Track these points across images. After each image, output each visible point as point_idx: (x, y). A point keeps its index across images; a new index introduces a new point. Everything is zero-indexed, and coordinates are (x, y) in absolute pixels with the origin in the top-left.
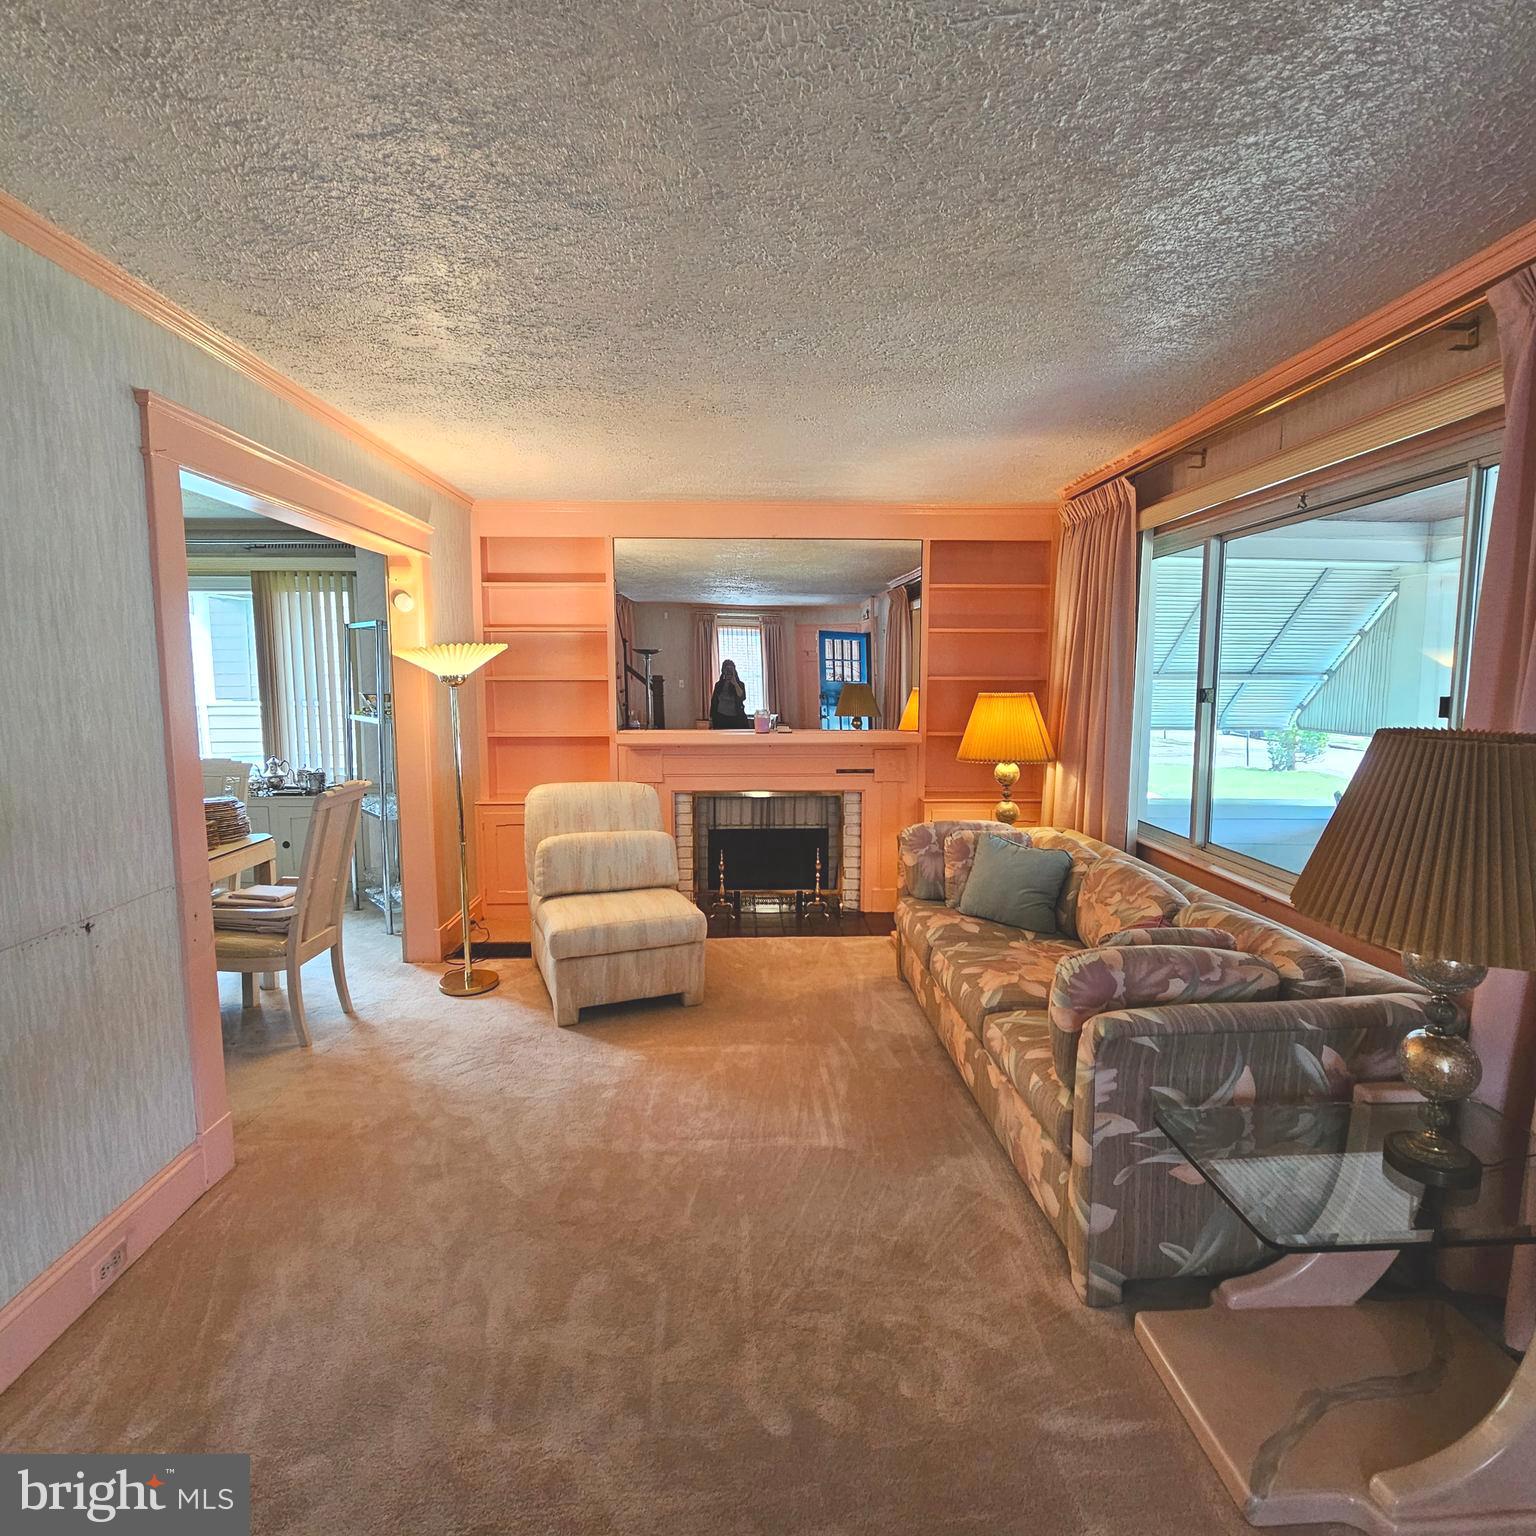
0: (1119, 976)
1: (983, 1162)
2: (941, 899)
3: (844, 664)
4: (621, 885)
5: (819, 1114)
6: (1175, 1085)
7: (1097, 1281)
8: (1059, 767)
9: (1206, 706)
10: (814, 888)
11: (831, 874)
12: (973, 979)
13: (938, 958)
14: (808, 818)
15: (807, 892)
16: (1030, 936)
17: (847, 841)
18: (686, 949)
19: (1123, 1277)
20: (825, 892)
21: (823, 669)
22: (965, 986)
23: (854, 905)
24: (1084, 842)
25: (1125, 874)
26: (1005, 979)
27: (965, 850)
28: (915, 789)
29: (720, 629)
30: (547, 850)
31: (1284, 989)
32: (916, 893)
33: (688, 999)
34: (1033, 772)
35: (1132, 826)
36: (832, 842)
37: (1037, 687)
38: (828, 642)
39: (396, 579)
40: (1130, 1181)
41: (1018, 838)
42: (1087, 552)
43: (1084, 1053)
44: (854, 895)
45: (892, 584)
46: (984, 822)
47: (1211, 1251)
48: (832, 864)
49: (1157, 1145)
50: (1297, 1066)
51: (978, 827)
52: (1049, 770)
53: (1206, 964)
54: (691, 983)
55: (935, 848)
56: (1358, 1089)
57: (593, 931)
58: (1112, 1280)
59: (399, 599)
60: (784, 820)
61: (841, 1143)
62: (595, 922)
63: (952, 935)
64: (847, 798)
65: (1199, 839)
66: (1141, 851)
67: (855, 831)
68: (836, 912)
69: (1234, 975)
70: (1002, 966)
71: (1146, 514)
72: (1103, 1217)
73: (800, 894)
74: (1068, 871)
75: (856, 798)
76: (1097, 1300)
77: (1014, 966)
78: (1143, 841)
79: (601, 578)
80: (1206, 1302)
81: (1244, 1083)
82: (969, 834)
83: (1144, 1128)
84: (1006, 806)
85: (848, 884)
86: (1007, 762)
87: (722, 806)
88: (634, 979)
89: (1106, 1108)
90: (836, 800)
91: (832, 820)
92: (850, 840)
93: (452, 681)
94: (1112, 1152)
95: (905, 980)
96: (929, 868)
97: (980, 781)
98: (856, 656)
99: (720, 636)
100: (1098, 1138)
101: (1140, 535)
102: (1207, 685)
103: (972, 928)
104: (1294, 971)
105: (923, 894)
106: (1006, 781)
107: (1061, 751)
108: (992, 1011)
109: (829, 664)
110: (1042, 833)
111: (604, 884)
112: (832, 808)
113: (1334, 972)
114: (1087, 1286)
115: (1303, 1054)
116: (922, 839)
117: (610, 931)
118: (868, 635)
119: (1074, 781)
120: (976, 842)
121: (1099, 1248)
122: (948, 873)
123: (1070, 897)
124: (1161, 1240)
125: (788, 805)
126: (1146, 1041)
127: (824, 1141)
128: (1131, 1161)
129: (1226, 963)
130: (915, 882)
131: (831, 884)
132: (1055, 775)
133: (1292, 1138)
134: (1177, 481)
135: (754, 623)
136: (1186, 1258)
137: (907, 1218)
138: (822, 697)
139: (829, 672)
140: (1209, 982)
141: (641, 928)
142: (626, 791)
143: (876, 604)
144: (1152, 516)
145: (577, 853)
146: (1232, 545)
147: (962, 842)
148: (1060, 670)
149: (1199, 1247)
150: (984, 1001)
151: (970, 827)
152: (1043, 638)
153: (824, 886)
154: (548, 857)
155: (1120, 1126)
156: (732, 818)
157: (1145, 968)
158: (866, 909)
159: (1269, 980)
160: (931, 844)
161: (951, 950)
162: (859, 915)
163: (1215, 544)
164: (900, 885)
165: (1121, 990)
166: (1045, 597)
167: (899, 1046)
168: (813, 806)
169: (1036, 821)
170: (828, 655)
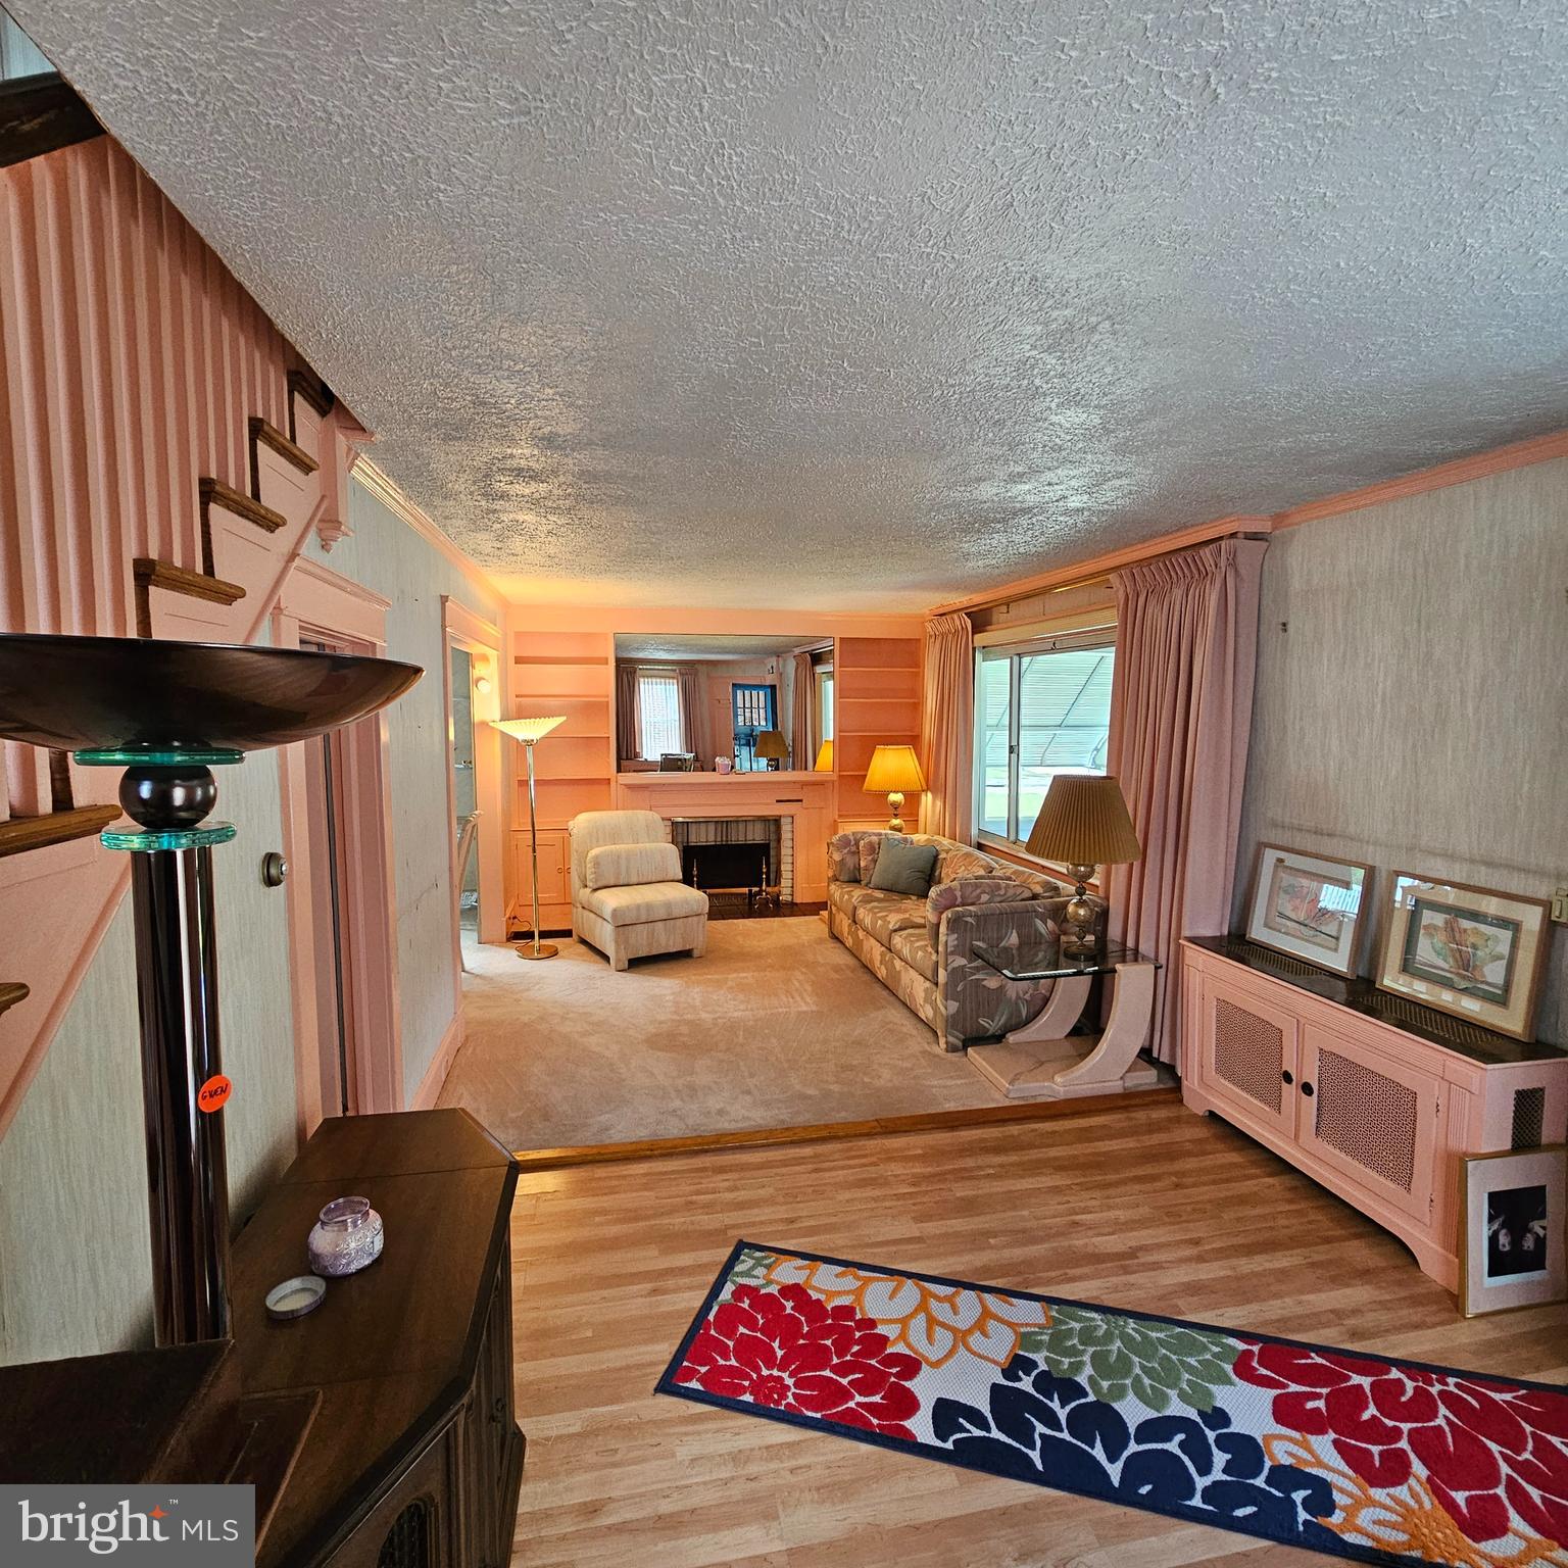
0: (958, 894)
1: (893, 1011)
2: (858, 881)
3: (753, 713)
4: (645, 880)
5: (798, 999)
6: (983, 940)
7: (951, 1039)
8: (929, 795)
9: (1014, 756)
10: (761, 886)
11: (772, 876)
12: (883, 918)
13: (861, 913)
14: (756, 835)
15: (755, 889)
16: (914, 898)
17: (783, 851)
18: (695, 918)
19: (962, 1037)
20: (769, 889)
21: (736, 716)
22: (880, 922)
23: (789, 898)
24: (946, 842)
25: (968, 855)
26: (902, 916)
27: (873, 849)
28: (832, 813)
29: (642, 680)
30: (596, 857)
31: (1035, 897)
32: (841, 878)
33: (696, 953)
34: (912, 798)
35: (974, 831)
36: (772, 853)
37: (913, 740)
38: (739, 693)
39: (479, 670)
40: (964, 989)
41: (905, 840)
42: (944, 652)
43: (943, 929)
44: (789, 891)
45: (797, 651)
46: (883, 832)
47: (1002, 1021)
48: (773, 868)
49: (977, 969)
50: (1036, 930)
51: (880, 834)
52: (923, 797)
53: (998, 887)
54: (698, 944)
55: (854, 849)
56: (1062, 937)
57: (638, 907)
58: (957, 1038)
59: (480, 684)
60: (738, 837)
61: (814, 1008)
62: (639, 902)
63: (867, 900)
64: (782, 820)
65: (1012, 838)
66: (980, 847)
67: (790, 844)
68: (776, 901)
69: (1011, 892)
70: (899, 911)
71: (977, 636)
72: (953, 1006)
73: (750, 891)
74: (936, 858)
75: (790, 819)
76: (951, 1048)
77: (906, 911)
78: (983, 842)
79: (605, 661)
80: (1000, 1042)
81: (1013, 939)
82: (875, 839)
83: (970, 962)
84: (896, 822)
85: (785, 882)
86: (896, 792)
87: (693, 828)
88: (663, 939)
89: (952, 953)
90: (777, 821)
91: (773, 837)
92: (785, 851)
93: (529, 743)
94: (956, 975)
95: (836, 938)
96: (850, 862)
97: (878, 804)
98: (762, 705)
99: (642, 686)
100: (950, 968)
101: (974, 649)
102: (1014, 743)
103: (879, 894)
104: (1038, 889)
105: (846, 879)
106: (895, 806)
107: (931, 783)
108: (895, 931)
109: (740, 711)
110: (919, 838)
111: (634, 880)
112: (772, 828)
113: (1057, 889)
114: (947, 1043)
115: (1039, 923)
116: (845, 842)
117: (649, 907)
118: (773, 688)
119: (939, 803)
120: (879, 844)
121: (952, 1022)
122: (862, 864)
123: (937, 873)
124: (978, 1017)
125: (741, 826)
126: (969, 919)
127: (805, 1008)
128: (965, 978)
129: (1008, 886)
130: (841, 870)
131: (772, 883)
132: (927, 799)
133: (1036, 964)
134: (995, 618)
135: (672, 674)
136: (991, 1026)
137: (856, 1033)
138: (735, 739)
139: (741, 719)
140: (999, 895)
141: (668, 905)
142: (642, 816)
143: (781, 662)
144: (981, 639)
145: (617, 858)
146: (1026, 660)
147: (871, 844)
148: (928, 730)
149: (997, 1018)
150: (891, 927)
151: (875, 834)
152: (917, 707)
153: (768, 885)
154: (597, 863)
155: (961, 961)
156: (704, 837)
157: (970, 889)
158: (798, 900)
159: (1027, 894)
160: (850, 845)
161: (869, 906)
162: (793, 904)
163: (1016, 659)
164: (830, 874)
165: (959, 900)
166: (918, 677)
167: (837, 969)
168: (759, 826)
169: (916, 831)
170: (740, 703)
